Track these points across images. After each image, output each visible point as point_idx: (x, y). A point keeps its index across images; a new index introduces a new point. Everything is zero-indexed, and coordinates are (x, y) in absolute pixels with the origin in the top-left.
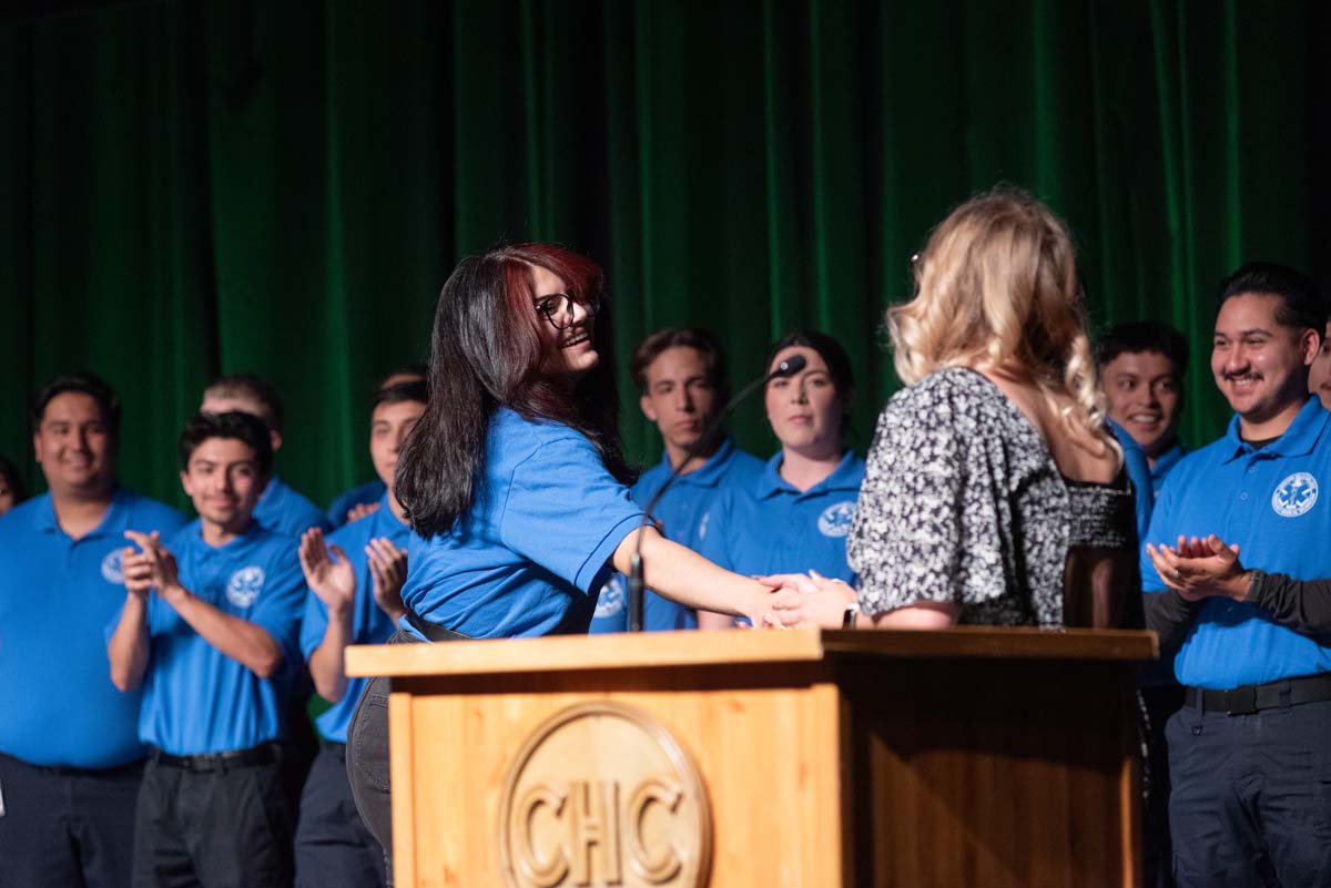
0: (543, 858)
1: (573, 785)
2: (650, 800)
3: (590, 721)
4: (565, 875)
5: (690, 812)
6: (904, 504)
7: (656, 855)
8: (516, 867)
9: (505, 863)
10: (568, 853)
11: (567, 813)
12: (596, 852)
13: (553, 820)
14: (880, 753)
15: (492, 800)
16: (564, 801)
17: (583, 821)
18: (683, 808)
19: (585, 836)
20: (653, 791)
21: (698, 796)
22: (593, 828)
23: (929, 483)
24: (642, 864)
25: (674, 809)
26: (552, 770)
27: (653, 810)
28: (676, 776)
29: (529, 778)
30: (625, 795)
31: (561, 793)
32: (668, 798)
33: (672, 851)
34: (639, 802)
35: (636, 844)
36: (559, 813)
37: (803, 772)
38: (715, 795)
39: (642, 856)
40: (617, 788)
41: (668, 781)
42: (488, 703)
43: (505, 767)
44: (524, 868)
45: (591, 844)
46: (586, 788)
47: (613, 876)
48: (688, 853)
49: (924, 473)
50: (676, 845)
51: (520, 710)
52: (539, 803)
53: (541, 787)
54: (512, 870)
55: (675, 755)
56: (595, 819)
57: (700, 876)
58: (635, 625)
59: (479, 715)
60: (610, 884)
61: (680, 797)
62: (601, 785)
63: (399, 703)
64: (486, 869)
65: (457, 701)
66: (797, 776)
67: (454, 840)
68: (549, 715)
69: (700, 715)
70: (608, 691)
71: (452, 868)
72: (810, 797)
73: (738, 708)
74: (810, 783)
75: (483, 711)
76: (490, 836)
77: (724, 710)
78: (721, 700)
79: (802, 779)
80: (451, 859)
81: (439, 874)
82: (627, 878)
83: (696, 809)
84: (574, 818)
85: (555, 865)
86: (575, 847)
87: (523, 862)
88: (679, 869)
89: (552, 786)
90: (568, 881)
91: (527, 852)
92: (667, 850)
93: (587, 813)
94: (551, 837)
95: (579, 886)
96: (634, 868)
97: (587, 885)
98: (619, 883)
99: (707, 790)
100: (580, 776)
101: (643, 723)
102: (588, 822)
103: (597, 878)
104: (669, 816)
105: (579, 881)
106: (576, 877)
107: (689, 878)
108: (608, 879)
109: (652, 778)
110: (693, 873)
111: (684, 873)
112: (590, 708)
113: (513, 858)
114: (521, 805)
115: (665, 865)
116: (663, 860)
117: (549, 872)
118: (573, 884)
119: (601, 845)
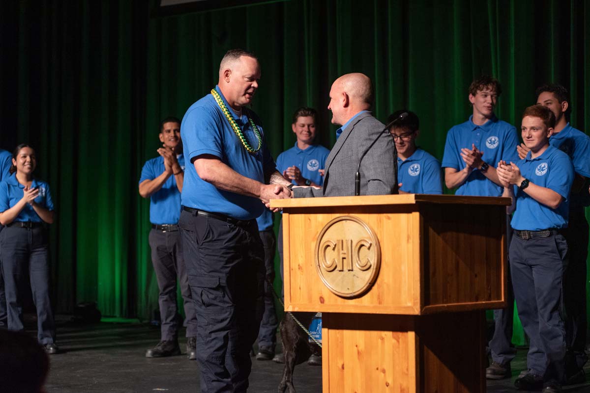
0: (329, 263)
1: (338, 241)
2: (362, 245)
3: (344, 221)
4: (336, 267)
5: (374, 249)
7: (363, 262)
8: (320, 265)
10: (337, 261)
11: (336, 249)
12: (344, 260)
13: (332, 252)
14: (431, 230)
15: (313, 245)
16: (335, 245)
17: (341, 252)
18: (372, 248)
19: (342, 256)
20: (363, 243)
21: (376, 244)
22: (345, 254)
24: (359, 265)
25: (369, 248)
26: (332, 236)
27: (363, 248)
28: (370, 239)
29: (325, 238)
30: (354, 244)
31: (335, 244)
32: (368, 245)
33: (369, 261)
34: (358, 246)
35: (357, 259)
36: (334, 249)
37: (408, 237)
38: (381, 244)
39: (359, 262)
40: (352, 241)
41: (367, 240)
42: (312, 216)
43: (318, 235)
44: (323, 266)
45: (344, 258)
46: (342, 241)
47: (351, 269)
48: (373, 261)
50: (369, 259)
51: (322, 218)
52: (328, 246)
53: (329, 241)
54: (319, 265)
55: (369, 232)
56: (345, 251)
57: (376, 269)
58: (357, 194)
59: (310, 220)
60: (349, 270)
61: (371, 245)
62: (346, 240)
63: (285, 216)
64: (311, 265)
65: (303, 215)
66: (407, 239)
67: (302, 257)
68: (331, 220)
69: (377, 220)
70: (349, 213)
71: (301, 265)
72: (410, 245)
73: (389, 218)
74: (411, 241)
75: (310, 218)
76: (313, 255)
77: (385, 219)
78: (384, 216)
79: (408, 240)
80: (301, 263)
81: (297, 267)
82: (354, 269)
83: (376, 248)
84: (338, 250)
85: (332, 264)
86: (339, 259)
87: (323, 264)
88: (370, 266)
89: (332, 241)
90: (336, 269)
91: (324, 261)
92: (367, 261)
93: (342, 250)
94: (331, 256)
95: (340, 271)
96: (357, 266)
97: (342, 271)
98: (352, 270)
99: (379, 243)
100: (340, 238)
101: (360, 223)
102: (343, 252)
103: (345, 269)
104: (367, 250)
105: (340, 269)
106: (339, 268)
107: (373, 269)
108: (349, 269)
109: (362, 239)
110: (375, 267)
111: (372, 267)
112: (343, 218)
113: (320, 263)
114: (322, 247)
115: (366, 265)
116: (366, 263)
117: (331, 267)
118: (338, 270)
119: (347, 259)
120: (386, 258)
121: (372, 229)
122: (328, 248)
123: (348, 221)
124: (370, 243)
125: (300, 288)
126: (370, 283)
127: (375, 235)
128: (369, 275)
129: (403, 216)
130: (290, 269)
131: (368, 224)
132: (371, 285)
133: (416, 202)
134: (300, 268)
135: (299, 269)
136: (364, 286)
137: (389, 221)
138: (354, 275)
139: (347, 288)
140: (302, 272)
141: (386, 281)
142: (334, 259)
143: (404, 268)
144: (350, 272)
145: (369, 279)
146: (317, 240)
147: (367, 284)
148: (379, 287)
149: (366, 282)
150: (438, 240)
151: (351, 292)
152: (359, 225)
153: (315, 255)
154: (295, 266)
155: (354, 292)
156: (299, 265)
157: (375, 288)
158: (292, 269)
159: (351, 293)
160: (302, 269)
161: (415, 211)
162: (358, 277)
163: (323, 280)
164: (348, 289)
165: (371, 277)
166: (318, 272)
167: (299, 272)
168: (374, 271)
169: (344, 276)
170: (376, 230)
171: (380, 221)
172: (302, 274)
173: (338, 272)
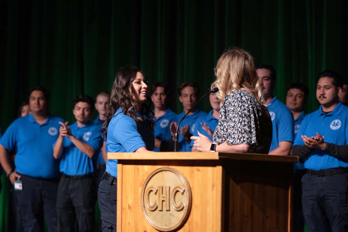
0: (152, 204)
1: (159, 187)
2: (177, 191)
3: (164, 172)
4: (157, 208)
5: (186, 194)
6: (239, 120)
7: (178, 204)
8: (145, 206)
9: (143, 205)
10: (157, 203)
11: (158, 193)
12: (164, 203)
13: (155, 195)
14: (231, 181)
15: (140, 190)
16: (157, 191)
17: (161, 196)
18: (185, 193)
19: (162, 199)
20: (178, 189)
21: (188, 191)
22: (164, 197)
23: (245, 115)
24: (175, 206)
25: (183, 194)
26: (154, 183)
27: (178, 193)
28: (184, 186)
29: (149, 185)
30: (171, 190)
31: (157, 189)
32: (182, 191)
33: (182, 204)
34: (175, 191)
35: (174, 202)
36: (156, 193)
37: (213, 186)
38: (192, 190)
39: (175, 204)
40: (170, 188)
41: (182, 187)
42: (140, 167)
43: (144, 182)
44: (147, 206)
45: (163, 201)
46: (162, 187)
47: (168, 209)
48: (186, 204)
49: (244, 113)
50: (183, 202)
51: (148, 169)
52: (151, 191)
53: (152, 187)
54: (144, 206)
55: (183, 181)
56: (164, 195)
57: (188, 210)
58: (176, 150)
59: (138, 170)
60: (167, 211)
61: (184, 191)
62: (166, 187)
63: (119, 166)
64: (138, 206)
67: (131, 199)
68: (154, 170)
69: (190, 172)
70: (168, 165)
71: (130, 205)
72: (215, 192)
73: (199, 170)
74: (215, 189)
75: (139, 169)
76: (140, 198)
77: (195, 171)
78: (195, 168)
79: (213, 188)
80: (130, 203)
81: (127, 207)
82: (171, 209)
83: (188, 193)
84: (159, 195)
86: (159, 202)
87: (147, 205)
88: (183, 208)
89: (154, 187)
91: (148, 202)
92: (181, 203)
93: (162, 194)
94: (154, 199)
95: (160, 211)
96: (173, 207)
97: (162, 211)
98: (169, 211)
99: (191, 189)
100: (161, 185)
101: (176, 173)
102: (163, 196)
103: (164, 209)
104: (181, 195)
106: (159, 208)
107: (185, 210)
109: (178, 186)
110: (187, 209)
111: (185, 209)
112: (164, 169)
113: (145, 204)
114: (147, 191)
115: (180, 206)
116: (180, 205)
117: (153, 207)
118: (158, 210)
119: (165, 201)
121: (185, 178)
122: (152, 193)
123: (167, 172)
124: (183, 189)
125: (129, 224)
126: (183, 221)
127: (188, 184)
128: (181, 215)
129: (210, 169)
131: (183, 175)
132: (183, 223)
133: (220, 158)
134: (129, 207)
135: (129, 208)
136: (178, 223)
137: (199, 173)
138: (171, 215)
139: (164, 225)
140: (131, 211)
141: (195, 220)
142: (156, 202)
143: (209, 210)
144: (168, 212)
145: (182, 219)
146: (143, 186)
147: (180, 221)
148: (190, 224)
150: (237, 189)
152: (176, 175)
153: (141, 197)
154: (125, 206)
155: (171, 227)
156: (129, 205)
157: (187, 225)
158: (123, 208)
159: (168, 229)
160: (131, 208)
161: (219, 165)
162: (173, 216)
163: (147, 218)
164: (166, 225)
165: (183, 216)
166: (143, 211)
167: (128, 211)
168: (186, 211)
169: (163, 215)
170: (189, 180)
171: (192, 172)
172: (131, 213)
173: (158, 211)
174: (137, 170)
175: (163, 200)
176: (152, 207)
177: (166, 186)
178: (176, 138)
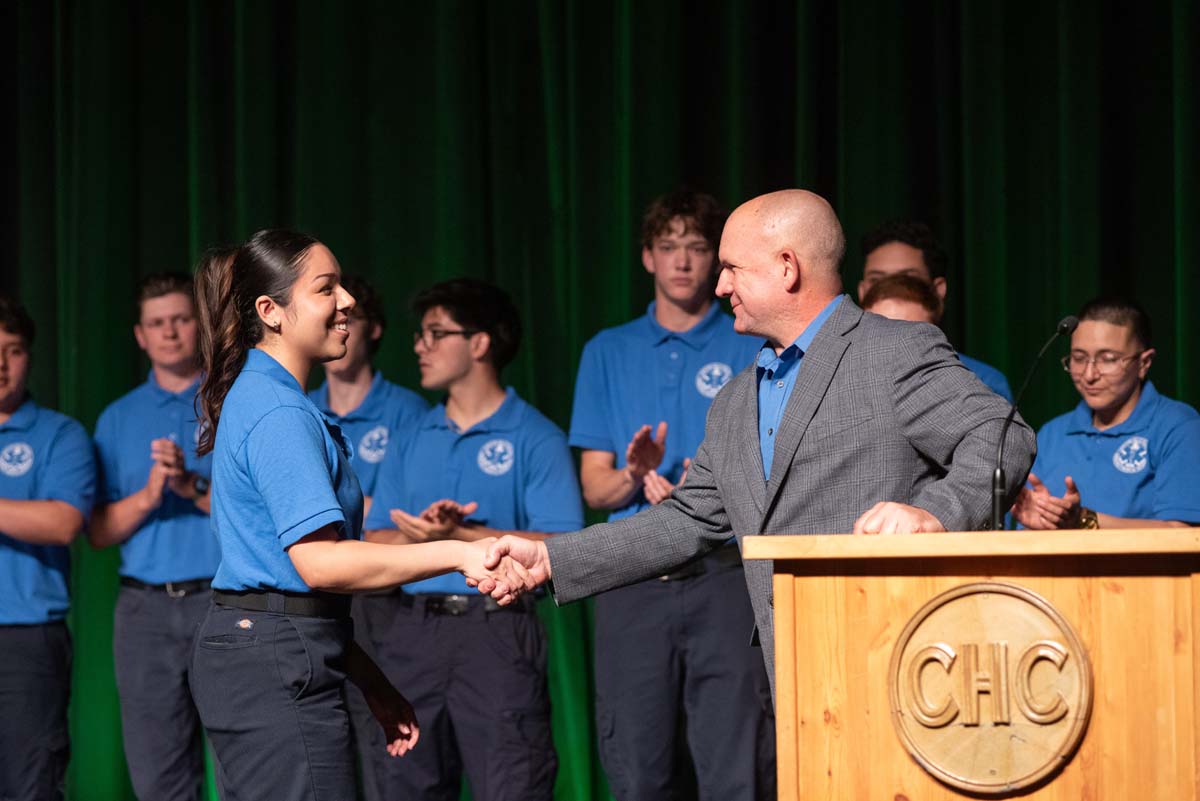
0: (934, 704)
1: (964, 648)
2: (1041, 659)
3: (978, 598)
4: (955, 716)
7: (1045, 702)
9: (899, 708)
11: (955, 669)
12: (983, 699)
13: (944, 675)
15: (878, 660)
16: (954, 659)
17: (974, 676)
18: (1069, 666)
19: (976, 686)
20: (1043, 652)
21: (1084, 656)
22: (985, 680)
24: (1032, 710)
25: (1062, 666)
27: (1041, 665)
30: (1013, 655)
32: (1059, 658)
33: (1062, 699)
34: (1030, 661)
36: (949, 668)
37: (1178, 638)
38: (1091, 654)
39: (1031, 702)
40: (1006, 649)
41: (1056, 646)
42: (871, 583)
45: (982, 692)
46: (976, 647)
47: (1005, 719)
48: (1074, 701)
50: (1062, 694)
52: (932, 660)
53: (932, 648)
56: (986, 674)
57: (1085, 718)
59: (862, 591)
60: (997, 724)
61: (1067, 656)
62: (992, 647)
63: (782, 581)
64: (868, 712)
65: (840, 581)
66: (1173, 641)
69: (1080, 594)
70: (989, 574)
71: (833, 711)
72: (1185, 659)
73: (1117, 589)
74: (1187, 646)
75: (865, 589)
77: (1103, 592)
78: (1100, 583)
79: (1177, 644)
80: (831, 705)
81: (821, 717)
82: (1015, 719)
83: (1084, 666)
84: (967, 673)
85: (946, 709)
86: (966, 696)
88: (1066, 712)
89: (942, 647)
90: (958, 721)
91: (919, 699)
92: (1058, 699)
93: (977, 670)
94: (939, 688)
95: (967, 726)
96: (1024, 713)
97: (976, 725)
98: (1007, 724)
99: (1087, 652)
100: (968, 640)
101: (1033, 600)
102: (981, 675)
103: (987, 720)
104: (1055, 671)
105: (965, 721)
106: (963, 718)
107: (1076, 719)
108: (998, 719)
109: (1042, 643)
110: (1081, 715)
111: (1071, 715)
112: (980, 588)
113: (903, 704)
114: (913, 662)
115: (1056, 708)
116: (1053, 706)
117: (940, 715)
118: (961, 724)
119: (992, 693)
120: (1107, 692)
122: (931, 665)
123: (992, 596)
125: (830, 773)
126: (1063, 758)
128: (1058, 738)
129: (1162, 585)
130: (800, 723)
132: (1065, 760)
134: (828, 717)
135: (827, 721)
136: (1047, 765)
137: (1119, 599)
138: (1013, 736)
139: (988, 771)
140: (837, 729)
142: (951, 697)
144: (1002, 727)
145: (1061, 750)
146: (895, 645)
147: (1055, 758)
148: (1085, 766)
149: (1050, 755)
151: (1003, 782)
153: (890, 683)
154: (812, 713)
155: (1013, 779)
156: (826, 712)
157: (1073, 769)
158: (803, 723)
159: (1003, 784)
160: (836, 722)
162: (1024, 741)
164: (993, 772)
165: (1068, 740)
167: (826, 732)
168: (1079, 723)
169: (980, 738)
170: (1074, 620)
171: (1089, 596)
172: (837, 737)
173: (962, 727)
174: (859, 594)
175: (981, 689)
176: (939, 713)
177: (995, 642)
178: (998, 486)
